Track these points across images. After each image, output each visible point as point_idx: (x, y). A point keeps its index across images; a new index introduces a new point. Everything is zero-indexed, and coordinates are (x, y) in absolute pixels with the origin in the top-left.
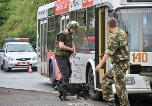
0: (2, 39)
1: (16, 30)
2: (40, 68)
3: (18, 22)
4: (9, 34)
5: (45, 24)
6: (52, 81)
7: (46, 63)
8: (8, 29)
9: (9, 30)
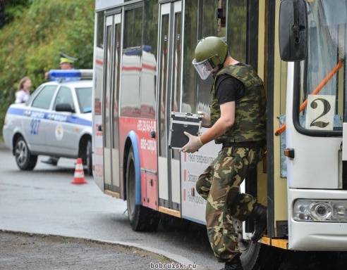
0: (7, 70)
1: (52, 43)
2: (101, 169)
3: (60, 15)
4: (31, 54)
5: (118, 26)
6: (133, 211)
7: (115, 152)
8: (28, 38)
9: (30, 42)
